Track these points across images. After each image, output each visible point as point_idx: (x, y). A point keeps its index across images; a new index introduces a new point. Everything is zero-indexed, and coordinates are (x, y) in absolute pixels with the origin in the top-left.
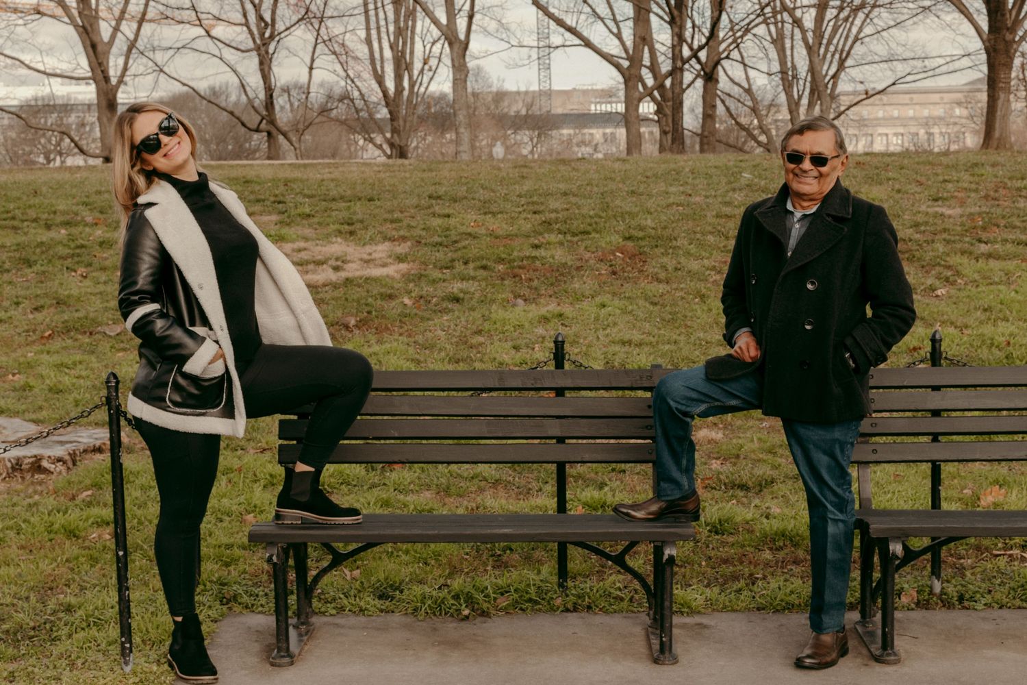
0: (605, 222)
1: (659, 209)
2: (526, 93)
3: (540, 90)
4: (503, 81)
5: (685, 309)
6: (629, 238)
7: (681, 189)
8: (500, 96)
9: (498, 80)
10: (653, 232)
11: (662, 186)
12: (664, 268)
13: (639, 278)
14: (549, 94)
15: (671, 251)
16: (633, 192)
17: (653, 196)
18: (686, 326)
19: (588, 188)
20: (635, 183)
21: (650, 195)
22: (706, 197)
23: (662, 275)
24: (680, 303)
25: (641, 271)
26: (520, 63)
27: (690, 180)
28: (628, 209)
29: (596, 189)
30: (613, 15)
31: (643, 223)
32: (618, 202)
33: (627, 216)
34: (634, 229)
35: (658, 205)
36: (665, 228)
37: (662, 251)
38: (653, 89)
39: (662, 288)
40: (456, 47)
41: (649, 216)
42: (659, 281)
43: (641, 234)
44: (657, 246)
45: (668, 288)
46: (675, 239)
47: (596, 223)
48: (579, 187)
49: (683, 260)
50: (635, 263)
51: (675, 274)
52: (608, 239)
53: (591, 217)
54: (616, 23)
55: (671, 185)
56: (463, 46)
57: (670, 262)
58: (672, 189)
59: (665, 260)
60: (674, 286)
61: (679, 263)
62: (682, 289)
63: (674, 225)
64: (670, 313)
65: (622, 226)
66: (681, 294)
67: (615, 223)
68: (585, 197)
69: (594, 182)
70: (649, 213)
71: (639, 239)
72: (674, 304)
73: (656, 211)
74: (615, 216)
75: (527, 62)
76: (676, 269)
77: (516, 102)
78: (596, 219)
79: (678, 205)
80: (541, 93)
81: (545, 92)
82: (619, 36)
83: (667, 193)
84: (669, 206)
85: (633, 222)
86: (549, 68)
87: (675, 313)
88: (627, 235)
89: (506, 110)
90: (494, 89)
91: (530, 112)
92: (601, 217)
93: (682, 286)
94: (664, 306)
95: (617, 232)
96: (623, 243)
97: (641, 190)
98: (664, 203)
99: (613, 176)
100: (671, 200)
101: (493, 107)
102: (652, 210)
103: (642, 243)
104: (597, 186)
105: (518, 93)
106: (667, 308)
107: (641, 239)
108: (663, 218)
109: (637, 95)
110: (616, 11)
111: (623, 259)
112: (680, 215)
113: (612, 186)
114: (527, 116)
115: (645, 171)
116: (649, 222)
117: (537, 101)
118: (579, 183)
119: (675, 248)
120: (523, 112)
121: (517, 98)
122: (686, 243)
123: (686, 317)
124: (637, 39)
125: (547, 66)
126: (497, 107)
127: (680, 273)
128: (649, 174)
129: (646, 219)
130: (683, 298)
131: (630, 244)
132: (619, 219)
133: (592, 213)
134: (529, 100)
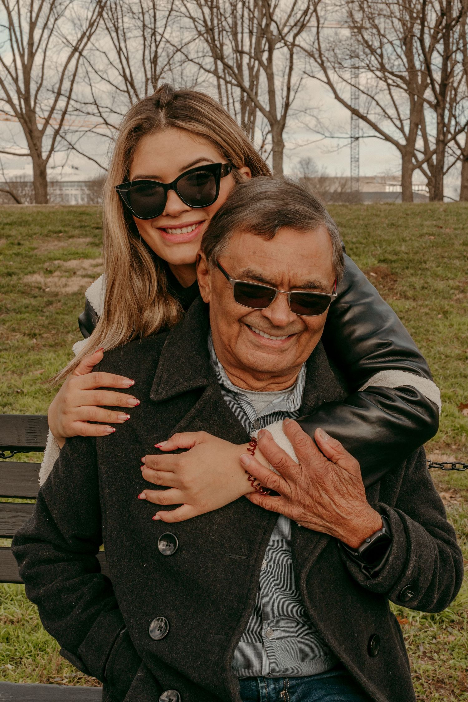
0: (365, 247)
1: (413, 238)
2: (342, 178)
3: (351, 176)
4: (326, 168)
5: (428, 324)
6: (384, 261)
7: (434, 223)
8: (323, 180)
9: (323, 168)
10: (405, 256)
11: (418, 220)
12: (412, 287)
13: (389, 295)
14: (358, 179)
15: (420, 272)
16: (392, 224)
17: (409, 228)
18: (428, 340)
19: (356, 221)
20: (396, 218)
21: (407, 227)
22: (455, 229)
23: (410, 293)
24: (424, 318)
25: (391, 289)
26: (332, 150)
27: (443, 217)
28: (386, 237)
29: (361, 222)
30: (399, 115)
31: (398, 248)
32: (379, 232)
33: (384, 243)
34: (389, 253)
35: (413, 235)
36: (417, 253)
37: (412, 271)
38: (423, 162)
39: (409, 304)
40: (275, 127)
41: (403, 244)
42: (406, 298)
43: (395, 258)
44: (407, 268)
45: (414, 304)
46: (425, 262)
47: (357, 248)
48: (348, 220)
49: (430, 280)
50: (387, 282)
51: (421, 292)
52: (365, 261)
53: (353, 243)
54: (401, 121)
55: (426, 220)
56: (281, 126)
57: (418, 282)
58: (427, 223)
59: (413, 279)
60: (420, 303)
61: (427, 283)
62: (427, 306)
63: (425, 250)
64: (413, 328)
65: (379, 251)
66: (426, 310)
67: (373, 248)
68: (350, 227)
69: (361, 217)
70: (404, 240)
71: (392, 262)
72: (419, 319)
73: (410, 239)
74: (374, 243)
75: (336, 149)
76: (423, 288)
77: (335, 183)
78: (357, 245)
79: (430, 235)
80: (352, 179)
81: (355, 178)
82: (402, 129)
83: (422, 226)
84: (422, 236)
85: (389, 248)
86: (358, 161)
87: (417, 328)
88: (382, 258)
89: (327, 188)
90: (319, 175)
91: (343, 190)
92: (361, 243)
93: (426, 303)
94: (408, 320)
95: (374, 256)
96: (378, 265)
97: (400, 223)
98: (417, 233)
99: (379, 213)
100: (425, 231)
101: (318, 186)
102: (407, 239)
103: (395, 265)
104: (363, 220)
105: (337, 178)
106: (412, 323)
107: (394, 261)
108: (416, 244)
109: (411, 166)
110: (401, 112)
111: (376, 278)
112: (431, 242)
113: (376, 220)
114: (341, 193)
115: (406, 210)
116: (403, 248)
117: (349, 183)
118: (349, 217)
119: (424, 270)
120: (339, 190)
121: (335, 180)
122: (434, 265)
123: (428, 331)
124: (412, 125)
125: (356, 159)
126: (321, 186)
127: (426, 291)
128: (409, 212)
129: (401, 246)
130: (427, 314)
131: (384, 266)
132: (377, 245)
133: (354, 240)
134: (343, 182)
